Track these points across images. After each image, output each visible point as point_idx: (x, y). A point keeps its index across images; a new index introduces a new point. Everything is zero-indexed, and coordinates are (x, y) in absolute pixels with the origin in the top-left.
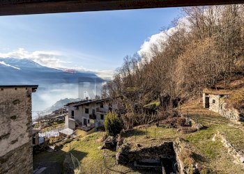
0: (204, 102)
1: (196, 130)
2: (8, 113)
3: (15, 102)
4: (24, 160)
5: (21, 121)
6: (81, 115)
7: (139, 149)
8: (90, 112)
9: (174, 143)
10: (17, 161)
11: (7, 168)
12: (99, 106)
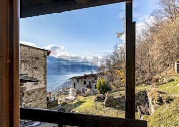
0: (176, 69)
1: (166, 83)
2: (33, 64)
3: (37, 58)
4: (41, 99)
5: (40, 72)
8: (87, 83)
9: (147, 91)
10: (37, 97)
11: (31, 100)
12: (94, 79)
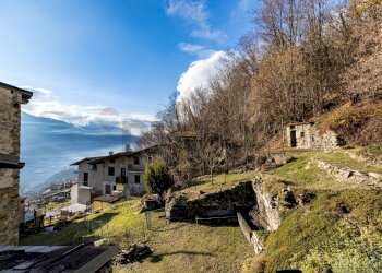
0: (289, 139)
1: (282, 165)
6: (100, 179)
7: (202, 197)
9: (254, 181)
12: (132, 162)
